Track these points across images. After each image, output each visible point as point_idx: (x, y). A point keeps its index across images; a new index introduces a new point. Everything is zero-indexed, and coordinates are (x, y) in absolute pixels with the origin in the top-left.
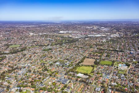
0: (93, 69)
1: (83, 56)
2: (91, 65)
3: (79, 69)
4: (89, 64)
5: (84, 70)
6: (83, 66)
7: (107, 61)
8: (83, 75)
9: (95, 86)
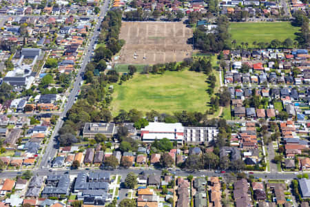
0: (211, 81)
1: (96, 11)
2: (186, 63)
3: (121, 97)
4: (165, 57)
5: (158, 97)
6: (136, 75)
7: (257, 21)
8: (179, 127)
9: (287, 177)
